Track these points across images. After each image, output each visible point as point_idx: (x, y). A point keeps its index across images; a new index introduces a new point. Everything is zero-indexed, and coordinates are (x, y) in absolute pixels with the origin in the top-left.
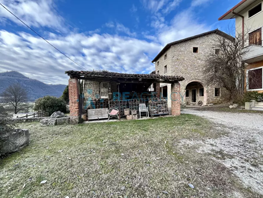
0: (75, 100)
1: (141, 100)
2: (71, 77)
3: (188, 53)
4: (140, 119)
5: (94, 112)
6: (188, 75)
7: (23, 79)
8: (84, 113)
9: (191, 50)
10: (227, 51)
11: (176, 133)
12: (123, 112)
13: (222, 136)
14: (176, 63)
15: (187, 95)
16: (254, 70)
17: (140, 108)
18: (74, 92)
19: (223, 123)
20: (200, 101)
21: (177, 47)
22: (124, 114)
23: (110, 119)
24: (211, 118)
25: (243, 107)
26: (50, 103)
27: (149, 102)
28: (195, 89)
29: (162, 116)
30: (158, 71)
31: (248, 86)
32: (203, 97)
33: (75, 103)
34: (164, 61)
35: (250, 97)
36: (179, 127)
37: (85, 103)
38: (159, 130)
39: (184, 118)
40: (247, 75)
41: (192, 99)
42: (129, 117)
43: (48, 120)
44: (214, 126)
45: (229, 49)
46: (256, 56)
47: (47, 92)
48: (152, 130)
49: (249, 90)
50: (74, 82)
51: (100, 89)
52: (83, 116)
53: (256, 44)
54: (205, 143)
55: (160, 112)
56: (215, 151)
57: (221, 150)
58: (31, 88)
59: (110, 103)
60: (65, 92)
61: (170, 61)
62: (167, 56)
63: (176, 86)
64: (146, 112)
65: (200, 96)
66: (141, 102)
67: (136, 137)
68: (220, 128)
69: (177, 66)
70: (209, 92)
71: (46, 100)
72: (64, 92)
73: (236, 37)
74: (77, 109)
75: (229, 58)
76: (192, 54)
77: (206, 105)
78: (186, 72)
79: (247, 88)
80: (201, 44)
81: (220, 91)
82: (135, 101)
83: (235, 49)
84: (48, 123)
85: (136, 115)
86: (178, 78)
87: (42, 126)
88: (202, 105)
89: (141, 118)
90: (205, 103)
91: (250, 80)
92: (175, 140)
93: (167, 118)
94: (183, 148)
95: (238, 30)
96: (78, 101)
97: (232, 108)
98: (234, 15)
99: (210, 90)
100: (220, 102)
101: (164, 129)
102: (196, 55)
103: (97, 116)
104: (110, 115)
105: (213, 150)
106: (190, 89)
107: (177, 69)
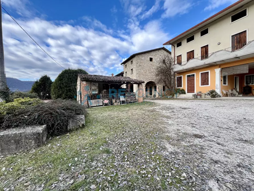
3: (146, 61)
9: (148, 59)
12: (112, 101)
14: (139, 68)
15: (146, 90)
17: (121, 99)
20: (154, 95)
25: (174, 97)
27: (126, 95)
28: (151, 86)
29: (133, 103)
30: (126, 72)
34: (130, 65)
40: (176, 80)
41: (150, 94)
42: (116, 104)
51: (91, 86)
53: (179, 63)
55: (132, 100)
60: (34, 87)
61: (135, 66)
62: (133, 62)
63: (141, 86)
64: (124, 101)
65: (154, 91)
69: (140, 70)
70: (160, 88)
72: (32, 87)
76: (149, 62)
79: (176, 87)
80: (154, 56)
81: (166, 88)
82: (118, 95)
85: (119, 102)
86: (141, 82)
90: (157, 96)
93: (136, 104)
97: (170, 97)
99: (160, 87)
100: (166, 95)
102: (152, 63)
103: (96, 104)
106: (148, 86)
107: (140, 72)
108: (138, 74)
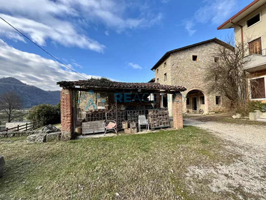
0: (68, 113)
1: (140, 111)
2: (63, 88)
3: (187, 61)
4: (140, 133)
5: (89, 125)
6: (189, 83)
7: (20, 85)
8: (78, 126)
9: (190, 58)
10: (228, 60)
11: (181, 156)
12: (121, 125)
13: (235, 160)
14: (175, 71)
15: (188, 103)
16: (256, 79)
17: (139, 121)
18: (67, 105)
19: (231, 140)
20: (201, 110)
21: (176, 55)
22: (122, 127)
23: (107, 133)
24: (216, 132)
25: (247, 118)
26: (45, 112)
27: (149, 113)
28: (196, 97)
29: (163, 129)
30: (158, 79)
31: (251, 95)
32: (203, 105)
33: (68, 116)
34: (163, 69)
35: (254, 107)
36: (184, 146)
37: (80, 114)
38: (162, 150)
39: (188, 132)
40: (249, 85)
41: (193, 108)
42: (128, 131)
43: (36, 136)
44: (223, 145)
45: (230, 58)
46: (258, 66)
47: (44, 99)
48: (154, 150)
49: (252, 100)
50: (67, 94)
51: (96, 99)
52: (76, 130)
53: (256, 53)
54: (217, 172)
55: (160, 124)
56: (233, 187)
57: (240, 185)
58: (27, 94)
59: (107, 115)
61: (170, 69)
62: (167, 64)
63: (178, 97)
64: (146, 125)
65: (201, 104)
66: (140, 114)
67: (135, 161)
68: (229, 147)
69: (177, 74)
70: (210, 100)
71: (41, 108)
73: (236, 46)
74: (70, 124)
75: (231, 68)
76: (192, 62)
77: (207, 113)
78: (186, 80)
79: (250, 97)
80: (200, 52)
81: (221, 100)
82: (134, 112)
83: (236, 58)
84: (36, 140)
85: (135, 128)
86: (179, 88)
87: (28, 144)
88: (203, 114)
89: (141, 131)
91: (253, 89)
92: (181, 167)
93: (169, 132)
94: (192, 182)
95: (238, 39)
96: (70, 114)
97: (236, 118)
98: (232, 24)
99: (211, 98)
100: (221, 110)
101: (167, 148)
102: (195, 63)
103: (92, 130)
104: (107, 129)
105: (230, 186)
106: (190, 97)
107: (177, 77)
108: (174, 79)
